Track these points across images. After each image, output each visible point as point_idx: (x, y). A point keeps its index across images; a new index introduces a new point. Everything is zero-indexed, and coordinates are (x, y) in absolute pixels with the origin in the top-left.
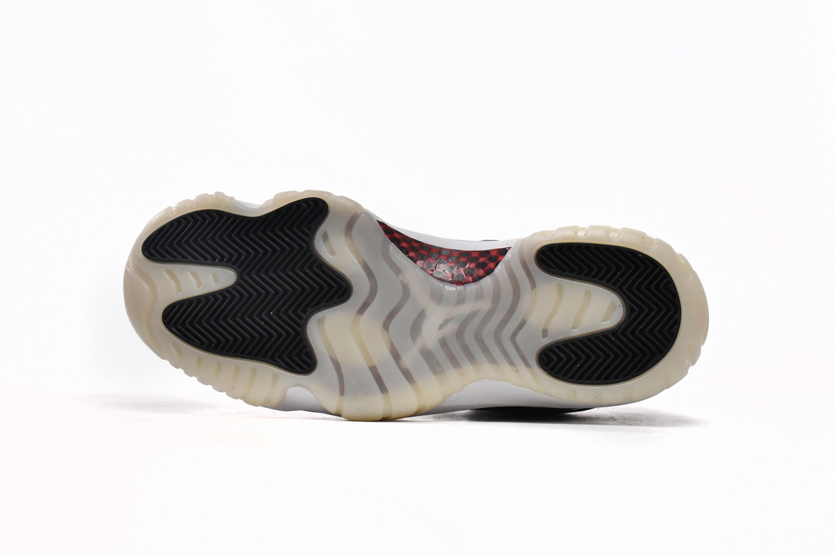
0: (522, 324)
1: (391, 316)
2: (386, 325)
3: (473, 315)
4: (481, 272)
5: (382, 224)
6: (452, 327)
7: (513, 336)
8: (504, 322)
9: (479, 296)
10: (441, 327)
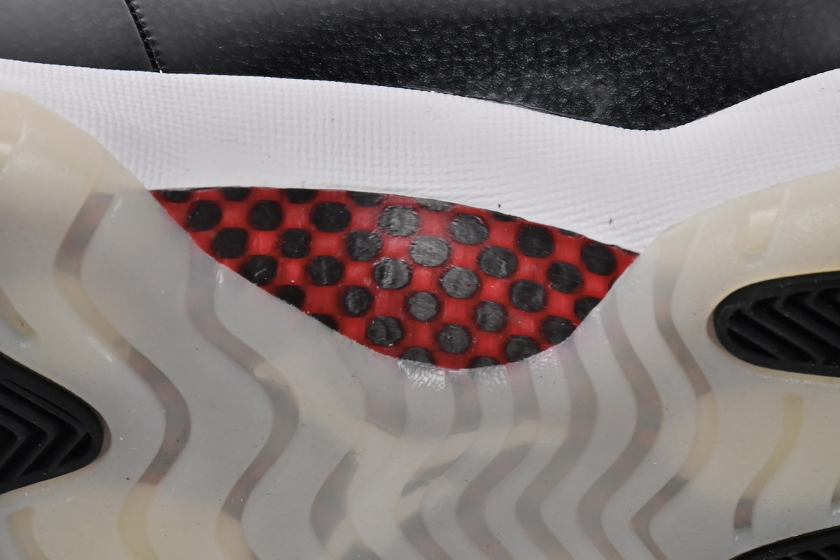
0: (674, 487)
1: (248, 482)
2: (235, 505)
3: (510, 460)
4: (526, 324)
5: (166, 197)
6: (445, 492)
7: (642, 523)
8: (617, 476)
9: (527, 407)
10: (408, 489)
